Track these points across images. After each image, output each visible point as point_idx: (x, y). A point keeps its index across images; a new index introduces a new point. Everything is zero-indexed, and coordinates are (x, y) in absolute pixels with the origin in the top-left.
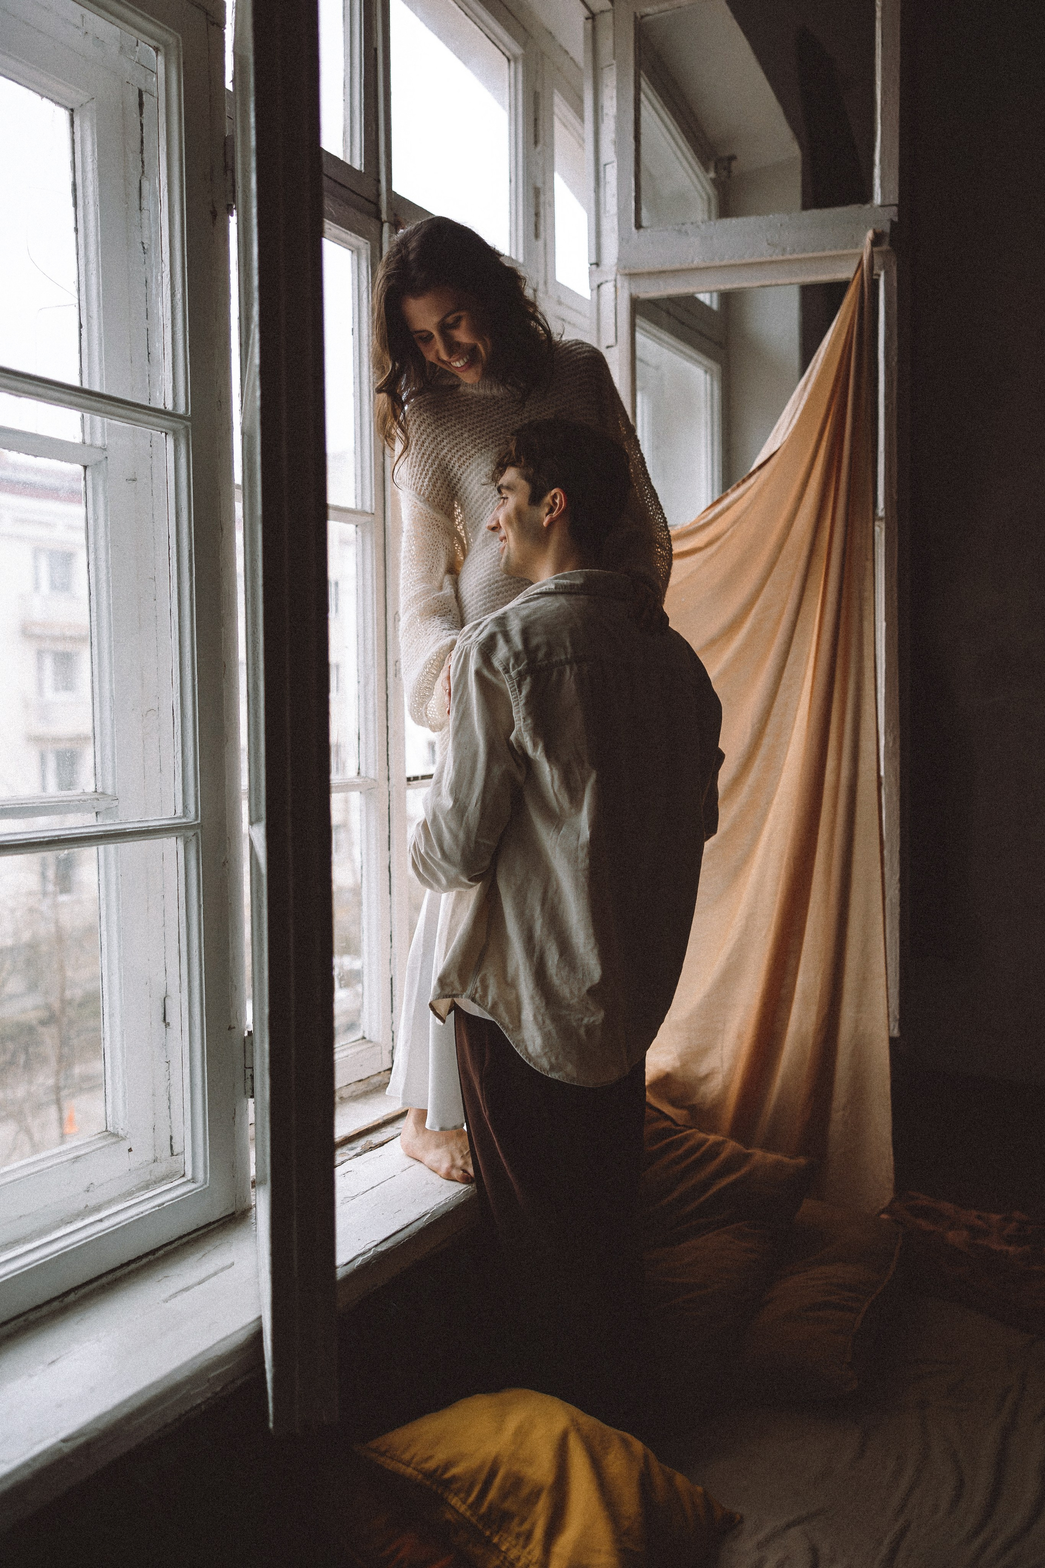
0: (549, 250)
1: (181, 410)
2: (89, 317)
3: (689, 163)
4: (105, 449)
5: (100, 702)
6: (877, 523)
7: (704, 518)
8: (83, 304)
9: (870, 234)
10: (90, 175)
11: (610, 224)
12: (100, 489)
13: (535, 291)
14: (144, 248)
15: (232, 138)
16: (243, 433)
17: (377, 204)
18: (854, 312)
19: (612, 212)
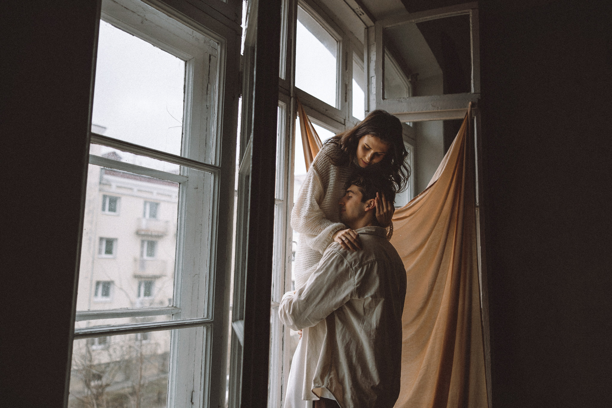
0: (350, 106)
1: (218, 165)
2: (186, 130)
3: (402, 77)
4: (188, 177)
5: (178, 271)
6: (476, 208)
7: (409, 205)
8: (184, 126)
9: (470, 103)
10: (191, 83)
11: (373, 97)
12: (185, 191)
13: (345, 120)
14: (207, 107)
15: (242, 73)
16: (239, 173)
17: (289, 91)
18: (465, 131)
19: (373, 94)
